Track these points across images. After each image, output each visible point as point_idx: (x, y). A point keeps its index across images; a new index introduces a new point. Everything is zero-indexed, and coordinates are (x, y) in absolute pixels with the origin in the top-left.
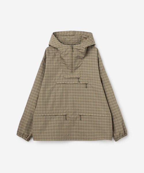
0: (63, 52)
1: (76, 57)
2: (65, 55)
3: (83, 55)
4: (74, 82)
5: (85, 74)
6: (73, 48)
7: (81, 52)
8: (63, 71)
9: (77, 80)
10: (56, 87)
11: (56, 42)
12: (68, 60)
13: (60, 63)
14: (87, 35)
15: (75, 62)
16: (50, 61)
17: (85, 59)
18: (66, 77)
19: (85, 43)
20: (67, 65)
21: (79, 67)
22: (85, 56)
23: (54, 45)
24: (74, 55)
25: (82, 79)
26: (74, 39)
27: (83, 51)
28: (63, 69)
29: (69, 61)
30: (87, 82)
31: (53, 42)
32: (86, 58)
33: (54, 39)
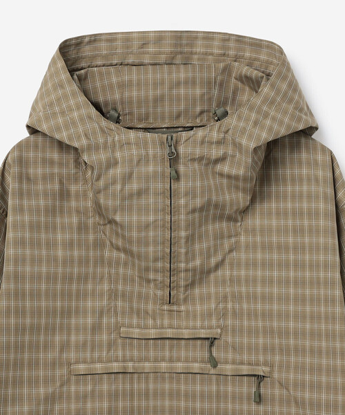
0: (114, 182)
1: (194, 211)
2: (123, 199)
3: (241, 195)
4: (179, 366)
5: (252, 315)
6: (174, 159)
7: (229, 177)
8: (113, 295)
9: (201, 352)
10: (69, 398)
11: (71, 110)
12: (147, 226)
13: (99, 244)
14: (257, 63)
15: (190, 239)
16: (34, 227)
17: (255, 220)
18: (136, 332)
19: (253, 116)
20: (139, 257)
21: (217, 267)
22: (253, 201)
23: (58, 129)
24: (182, 201)
25: (234, 348)
26: (182, 91)
27: (241, 172)
28: (117, 282)
29: (151, 234)
30: (265, 364)
31: (51, 105)
32: (262, 214)
33: (62, 86)
